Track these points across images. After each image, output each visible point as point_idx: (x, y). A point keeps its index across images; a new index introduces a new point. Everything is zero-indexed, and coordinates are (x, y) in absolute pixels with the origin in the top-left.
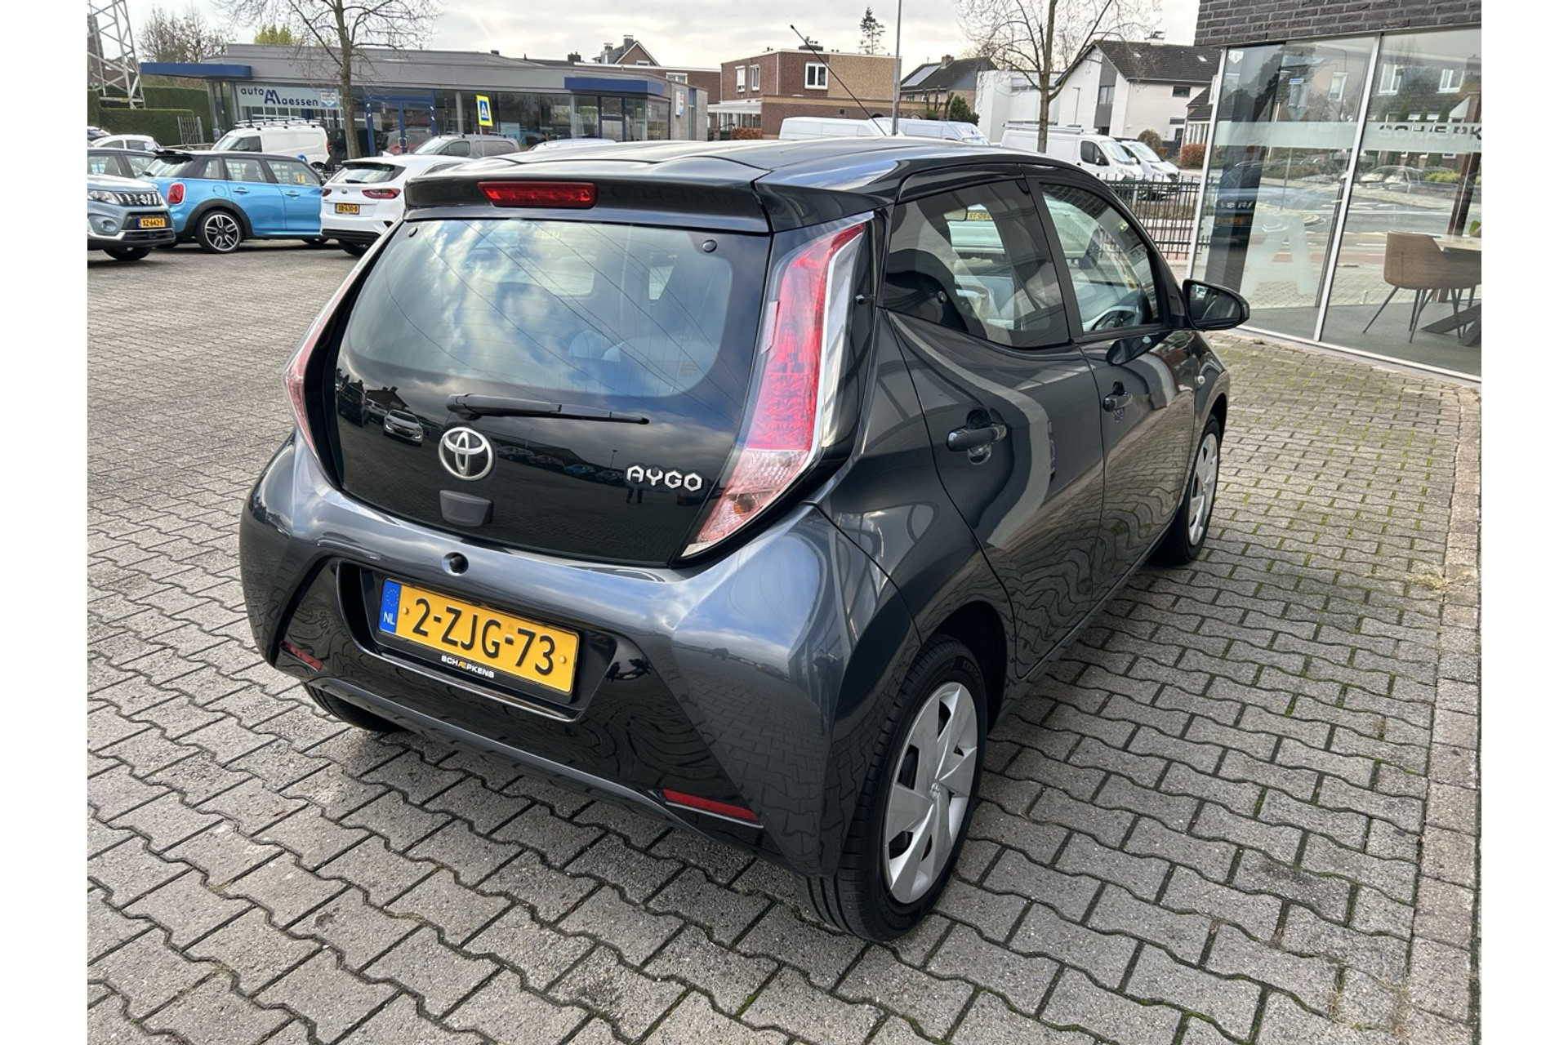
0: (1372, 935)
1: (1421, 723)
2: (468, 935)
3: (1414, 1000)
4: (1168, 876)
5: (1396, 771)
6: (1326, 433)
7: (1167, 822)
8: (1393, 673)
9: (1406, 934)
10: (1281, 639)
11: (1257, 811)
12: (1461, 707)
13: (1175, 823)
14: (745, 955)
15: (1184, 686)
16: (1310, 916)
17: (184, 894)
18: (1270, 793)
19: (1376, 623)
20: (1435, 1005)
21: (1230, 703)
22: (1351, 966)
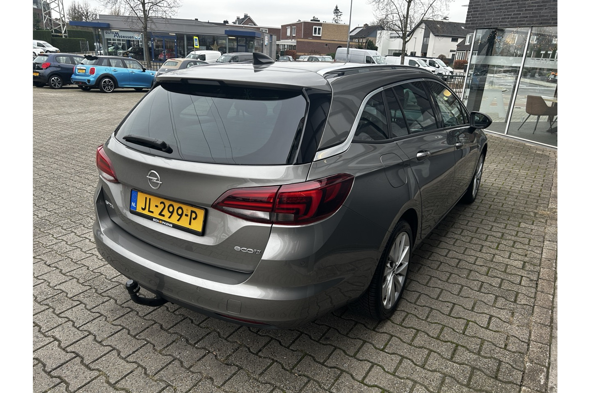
0: (522, 305)
1: (539, 252)
3: (534, 320)
4: (461, 289)
5: (530, 265)
6: (509, 166)
7: (460, 275)
8: (530, 238)
9: (532, 305)
10: (494, 228)
11: (488, 274)
12: (552, 248)
13: (462, 276)
15: (463, 240)
16: (504, 300)
18: (492, 269)
19: (525, 224)
20: (540, 322)
21: (478, 245)
22: (516, 312)
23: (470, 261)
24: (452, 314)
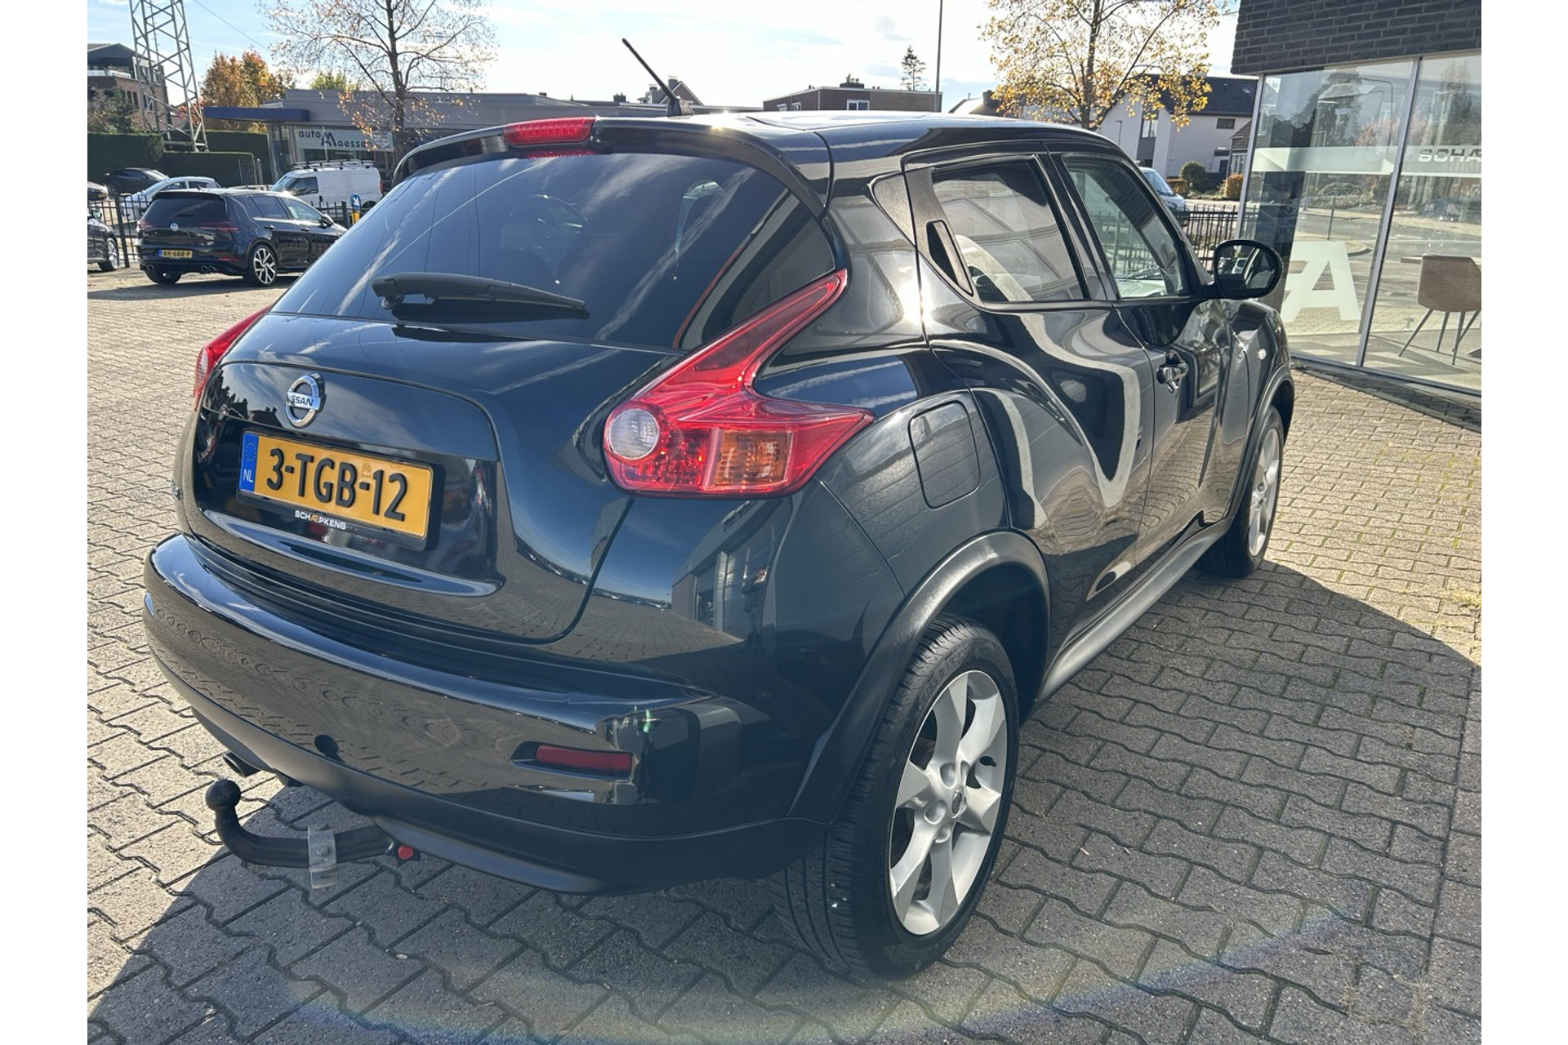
0: (1390, 934)
1: (1450, 734)
2: (494, 915)
3: (1430, 997)
4: (1185, 877)
5: (1422, 780)
6: (1363, 455)
7: (1185, 821)
8: (1424, 685)
9: (1426, 933)
10: (1310, 652)
11: (1279, 817)
13: (1193, 826)
14: (762, 942)
15: (1209, 696)
16: (1329, 916)
17: (226, 874)
18: (1293, 798)
19: (1409, 637)
20: (1452, 1003)
21: (1255, 712)
22: (1368, 964)
23: (1224, 767)
24: (1142, 977)
